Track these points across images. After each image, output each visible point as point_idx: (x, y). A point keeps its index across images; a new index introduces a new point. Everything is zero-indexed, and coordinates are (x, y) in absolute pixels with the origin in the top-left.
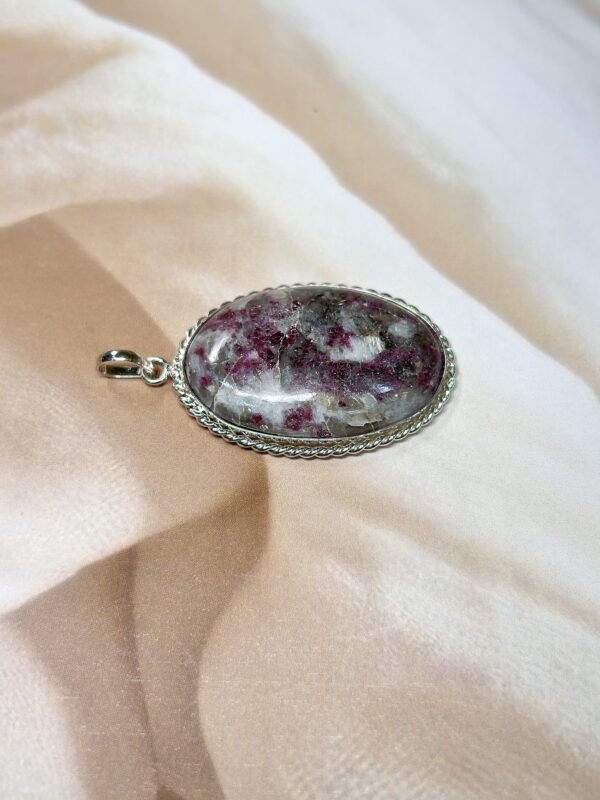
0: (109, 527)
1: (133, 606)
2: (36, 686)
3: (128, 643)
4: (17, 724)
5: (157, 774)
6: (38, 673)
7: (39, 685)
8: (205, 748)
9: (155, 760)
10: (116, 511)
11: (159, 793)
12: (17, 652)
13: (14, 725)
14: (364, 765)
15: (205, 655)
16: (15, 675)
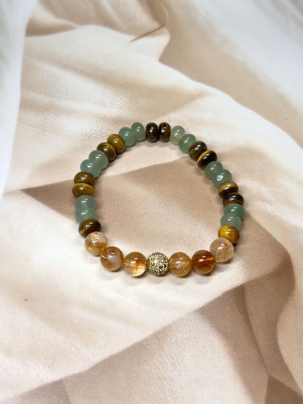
0: (231, 277)
1: (246, 308)
2: (213, 337)
3: (247, 321)
4: (209, 351)
5: (267, 371)
6: (213, 332)
7: (215, 337)
8: (284, 361)
9: (265, 366)
10: (233, 272)
11: (269, 378)
12: (204, 324)
13: (207, 352)
15: (278, 326)
16: (204, 333)
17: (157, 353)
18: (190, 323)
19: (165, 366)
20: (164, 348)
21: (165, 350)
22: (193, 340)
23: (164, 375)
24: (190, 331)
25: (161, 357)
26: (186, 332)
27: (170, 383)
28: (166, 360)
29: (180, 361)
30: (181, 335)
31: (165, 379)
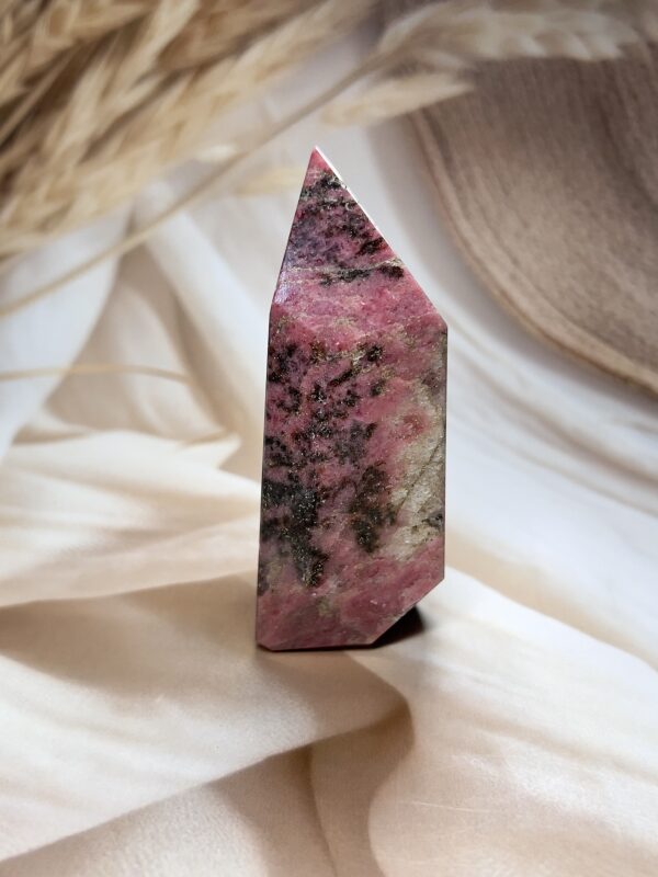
2: (234, 826)
4: (219, 851)
7: (237, 826)
12: (218, 805)
13: (216, 851)
16: (215, 819)
17: (109, 853)
18: (190, 804)
20: (126, 844)
21: (127, 849)
22: (189, 831)
24: (188, 816)
25: (114, 860)
26: (178, 820)
28: (125, 866)
29: (153, 866)
30: (167, 823)
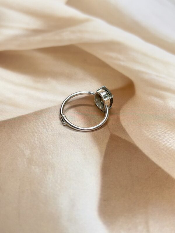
2: (75, 115)
6: (76, 113)
8: (123, 127)
11: (111, 134)
14: (169, 132)
15: (121, 111)
17: (34, 121)
19: (38, 127)
20: (40, 118)
21: (40, 120)
23: (37, 131)
25: (36, 123)
27: (39, 135)
28: (40, 124)
29: (49, 125)
30: (53, 113)
31: (36, 133)
